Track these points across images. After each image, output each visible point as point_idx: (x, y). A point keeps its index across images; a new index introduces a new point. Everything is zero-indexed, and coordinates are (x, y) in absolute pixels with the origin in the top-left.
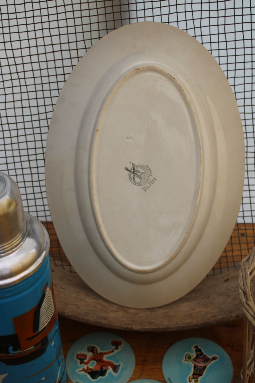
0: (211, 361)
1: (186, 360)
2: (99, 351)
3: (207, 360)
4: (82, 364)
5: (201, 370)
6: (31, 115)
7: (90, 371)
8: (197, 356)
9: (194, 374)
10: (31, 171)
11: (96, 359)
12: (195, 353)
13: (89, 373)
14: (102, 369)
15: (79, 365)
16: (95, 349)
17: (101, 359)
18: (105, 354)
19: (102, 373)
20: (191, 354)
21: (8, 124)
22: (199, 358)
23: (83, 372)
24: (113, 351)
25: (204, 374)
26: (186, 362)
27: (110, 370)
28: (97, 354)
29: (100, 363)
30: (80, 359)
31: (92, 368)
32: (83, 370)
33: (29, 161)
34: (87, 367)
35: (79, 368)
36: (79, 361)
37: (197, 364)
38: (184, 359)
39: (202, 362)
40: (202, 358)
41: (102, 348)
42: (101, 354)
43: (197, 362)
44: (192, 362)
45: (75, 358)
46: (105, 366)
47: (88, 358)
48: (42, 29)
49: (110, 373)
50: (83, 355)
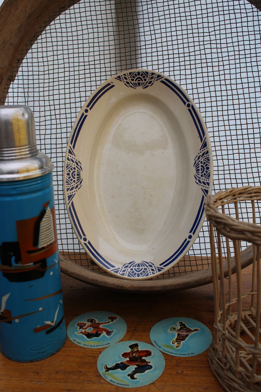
0: (193, 331)
1: (171, 330)
2: (97, 322)
3: (190, 331)
4: (81, 329)
5: (184, 337)
6: (62, 144)
7: (87, 333)
8: (181, 328)
9: (177, 339)
10: (58, 183)
11: (93, 327)
12: (179, 326)
13: (85, 335)
14: (97, 332)
15: (79, 329)
16: (94, 320)
17: (98, 326)
18: (101, 324)
19: (97, 335)
20: (176, 327)
21: (45, 149)
22: (182, 329)
23: (81, 334)
24: (109, 322)
25: (186, 339)
26: (171, 331)
27: (104, 333)
28: (95, 323)
29: (96, 329)
30: (80, 326)
31: (89, 332)
32: (81, 333)
33: (57, 175)
34: (85, 331)
35: (78, 331)
36: (79, 327)
37: (180, 333)
38: (170, 330)
39: (185, 332)
40: (185, 330)
41: (99, 320)
42: (99, 323)
43: (181, 332)
44: (177, 332)
45: (76, 325)
46: (100, 331)
47: (86, 326)
48: (75, 87)
49: (104, 336)
50: (83, 323)
